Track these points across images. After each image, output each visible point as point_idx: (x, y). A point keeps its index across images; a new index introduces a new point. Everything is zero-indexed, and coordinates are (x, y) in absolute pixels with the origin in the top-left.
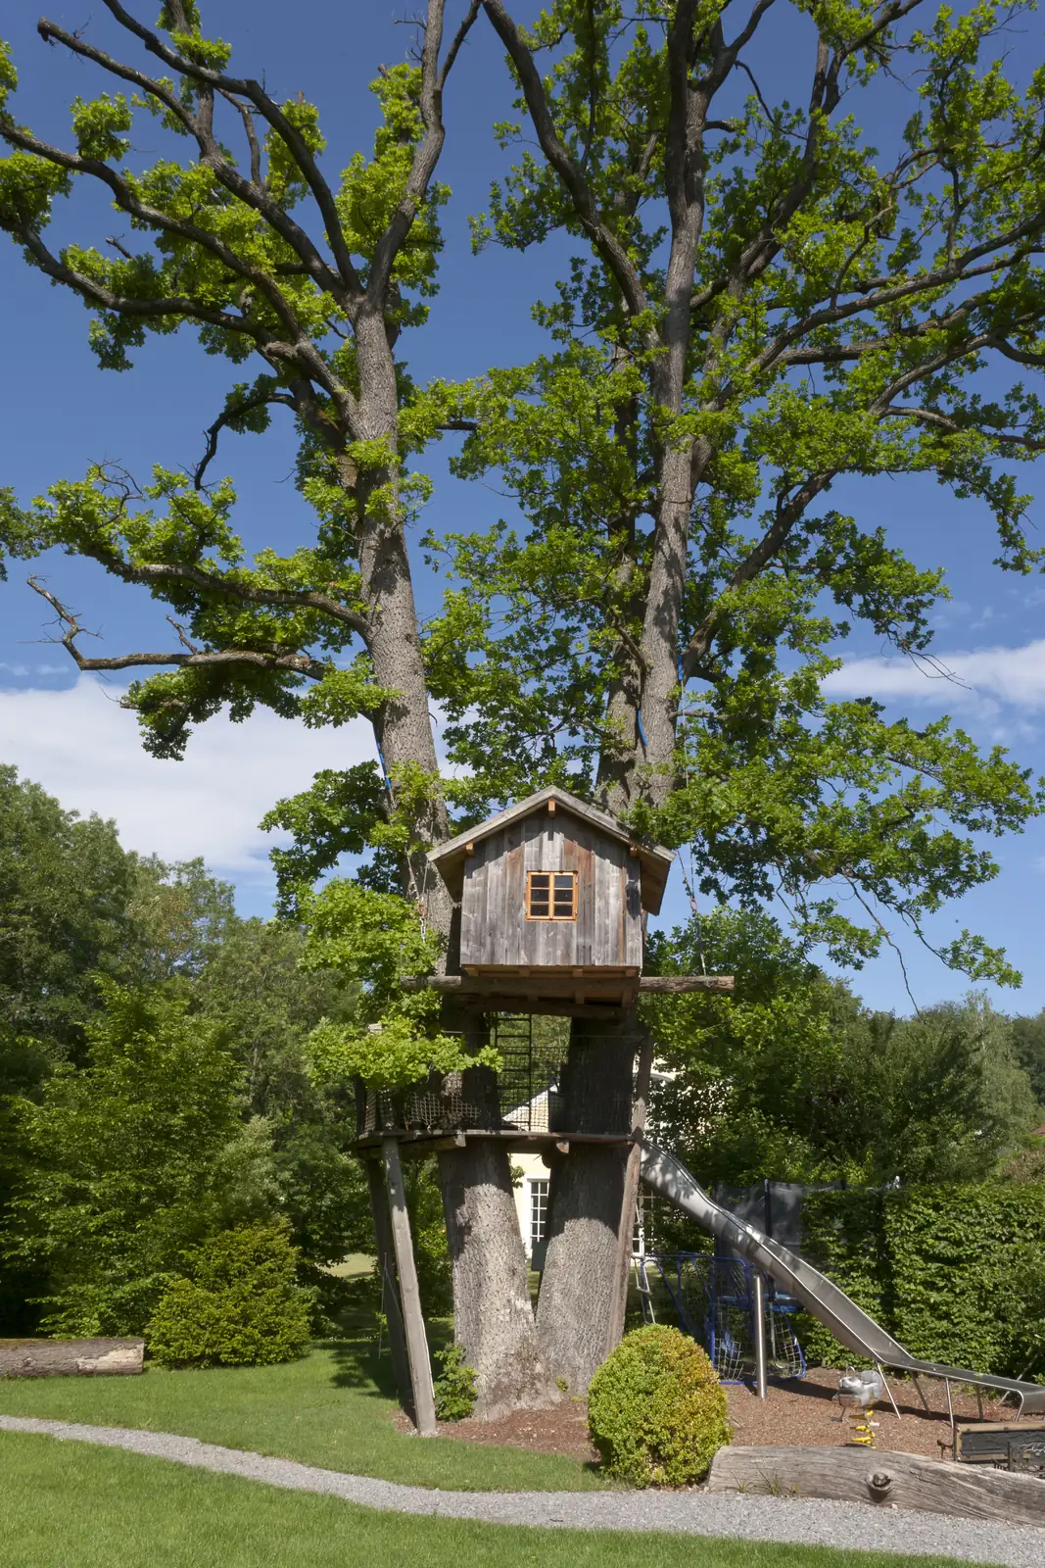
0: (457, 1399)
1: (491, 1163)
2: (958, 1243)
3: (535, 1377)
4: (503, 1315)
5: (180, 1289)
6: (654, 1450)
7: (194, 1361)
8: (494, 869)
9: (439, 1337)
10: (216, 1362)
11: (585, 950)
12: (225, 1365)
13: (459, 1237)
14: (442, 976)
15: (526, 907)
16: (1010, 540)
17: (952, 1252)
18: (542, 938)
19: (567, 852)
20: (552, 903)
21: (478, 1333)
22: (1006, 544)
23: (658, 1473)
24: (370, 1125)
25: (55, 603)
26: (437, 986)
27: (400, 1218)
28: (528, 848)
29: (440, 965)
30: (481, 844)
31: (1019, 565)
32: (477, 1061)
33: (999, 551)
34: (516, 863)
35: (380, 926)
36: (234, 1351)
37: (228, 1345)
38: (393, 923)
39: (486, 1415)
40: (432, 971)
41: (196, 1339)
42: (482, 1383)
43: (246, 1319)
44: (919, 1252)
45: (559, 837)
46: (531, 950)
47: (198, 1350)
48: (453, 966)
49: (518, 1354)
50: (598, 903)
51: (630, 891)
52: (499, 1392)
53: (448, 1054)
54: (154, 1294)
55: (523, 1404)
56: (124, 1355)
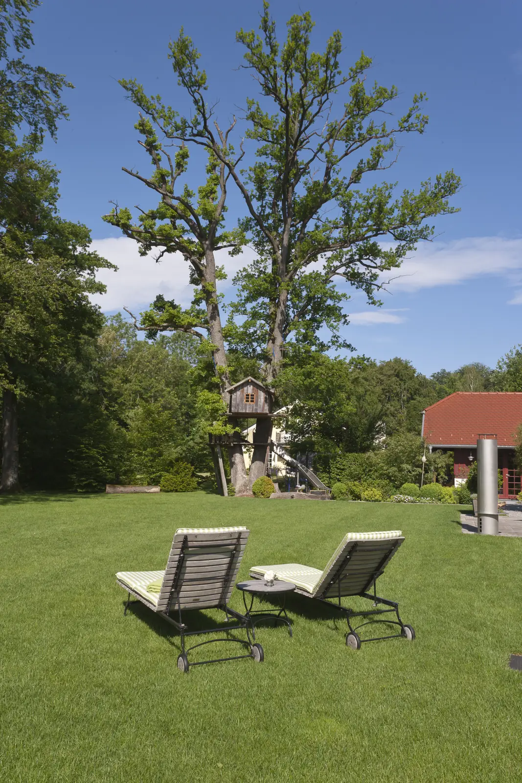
0: (232, 492)
1: (238, 449)
2: (344, 466)
3: (247, 489)
4: (241, 478)
5: (168, 476)
6: (262, 493)
7: (171, 491)
8: (238, 393)
9: (229, 481)
10: (176, 491)
11: (256, 409)
12: (179, 492)
13: (232, 464)
14: (228, 413)
15: (245, 401)
16: (370, 298)
17: (342, 467)
18: (248, 407)
19: (253, 389)
20: (250, 400)
21: (236, 481)
22: (369, 299)
23: (263, 496)
24: (213, 441)
25: (131, 314)
26: (227, 415)
27: (221, 460)
28: (245, 388)
29: (228, 411)
30: (236, 388)
31: (373, 303)
32: (235, 430)
33: (368, 301)
34: (243, 392)
35: (214, 403)
36: (181, 489)
37: (179, 487)
38: (218, 401)
39: (237, 495)
40: (226, 412)
41: (172, 486)
42: (237, 490)
43: (183, 482)
44: (336, 468)
45: (251, 386)
46: (246, 409)
47: (172, 488)
48: (230, 411)
49: (244, 485)
50: (259, 400)
51: (266, 398)
52: (240, 491)
53: (230, 429)
54: (160, 477)
55: (245, 494)
56: (156, 489)
